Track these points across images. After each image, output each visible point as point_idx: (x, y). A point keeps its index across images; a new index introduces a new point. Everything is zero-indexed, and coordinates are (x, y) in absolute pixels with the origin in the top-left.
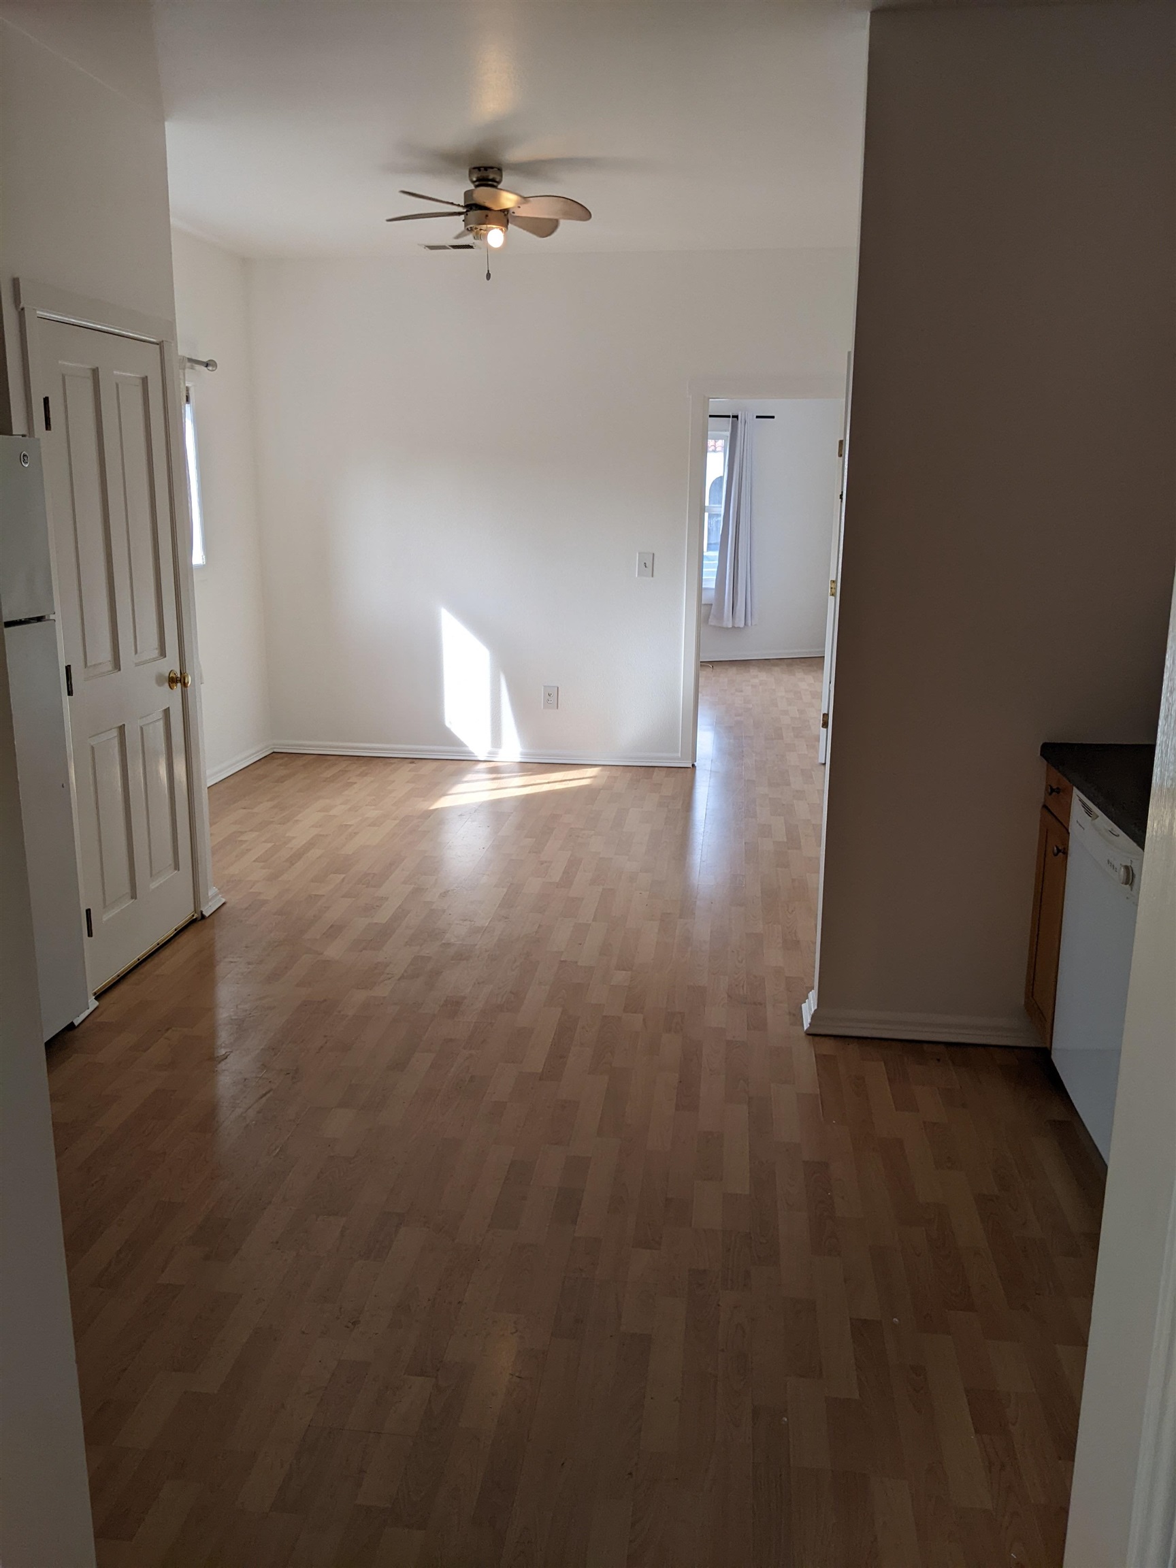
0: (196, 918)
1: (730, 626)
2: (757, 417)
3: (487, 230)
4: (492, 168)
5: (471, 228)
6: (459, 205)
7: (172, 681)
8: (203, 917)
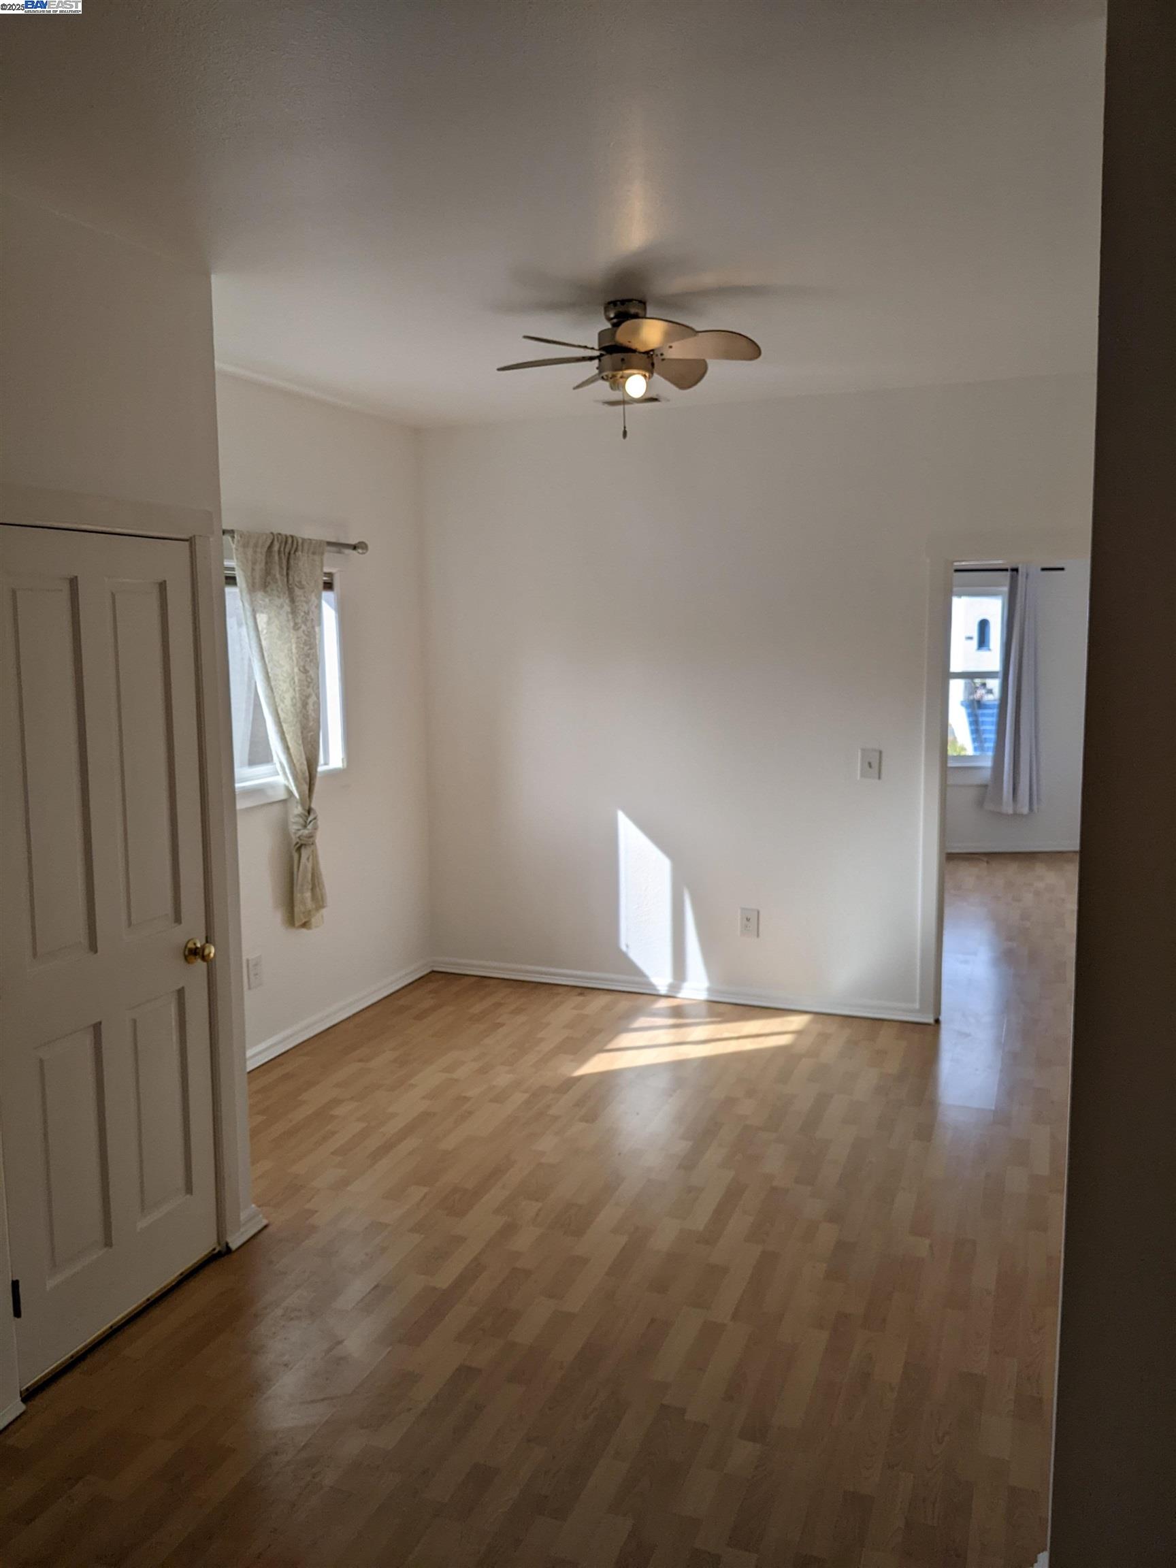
0: (219, 1252)
1: (1010, 811)
2: (1043, 569)
3: (626, 377)
4: (630, 300)
5: (607, 376)
6: (593, 349)
7: (194, 953)
8: (228, 1251)
